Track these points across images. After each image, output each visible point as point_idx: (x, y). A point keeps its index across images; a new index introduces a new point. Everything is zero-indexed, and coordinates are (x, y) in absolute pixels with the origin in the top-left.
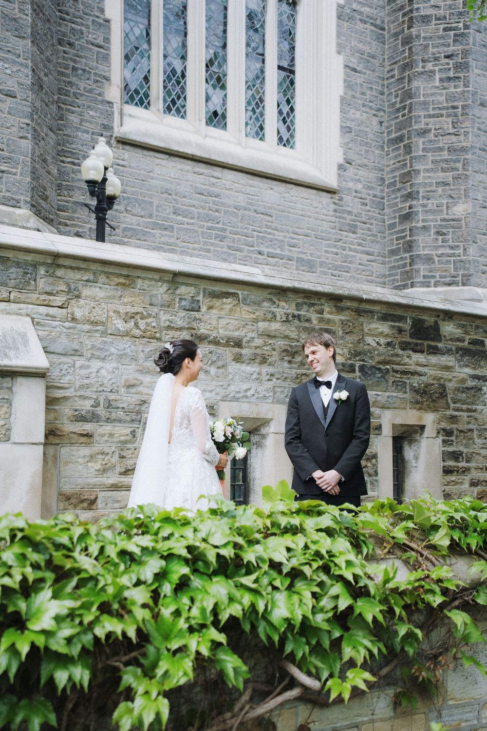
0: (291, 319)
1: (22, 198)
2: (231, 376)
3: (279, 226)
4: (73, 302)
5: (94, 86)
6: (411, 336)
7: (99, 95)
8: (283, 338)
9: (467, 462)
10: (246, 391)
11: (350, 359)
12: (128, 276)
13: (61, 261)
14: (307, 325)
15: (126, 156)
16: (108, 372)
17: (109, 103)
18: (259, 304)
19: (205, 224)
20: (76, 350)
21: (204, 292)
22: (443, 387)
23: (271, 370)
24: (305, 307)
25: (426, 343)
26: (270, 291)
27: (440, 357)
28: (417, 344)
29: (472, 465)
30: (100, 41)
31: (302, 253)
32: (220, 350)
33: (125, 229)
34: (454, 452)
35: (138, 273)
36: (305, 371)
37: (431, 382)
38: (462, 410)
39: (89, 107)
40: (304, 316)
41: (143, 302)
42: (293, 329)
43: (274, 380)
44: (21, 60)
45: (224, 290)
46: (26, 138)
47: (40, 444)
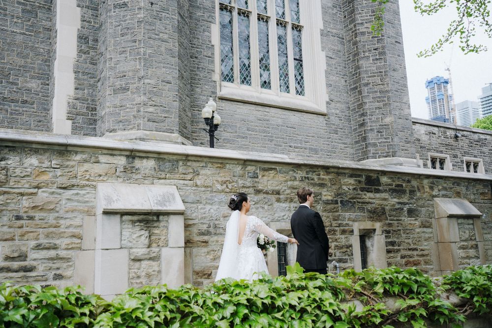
0: (304, 179)
1: (175, 128)
2: (275, 210)
3: (299, 133)
4: (196, 177)
5: (207, 75)
6: (366, 184)
7: (210, 78)
9: (399, 246)
10: (283, 216)
11: (335, 197)
12: (222, 163)
13: (190, 158)
14: (312, 182)
15: (223, 105)
16: (214, 210)
17: (214, 81)
18: (288, 173)
19: (263, 134)
20: (198, 201)
21: (260, 169)
22: (384, 209)
23: (295, 205)
24: (311, 173)
25: (373, 187)
26: (293, 166)
27: (381, 194)
28: (368, 188)
29: (401, 247)
30: (210, 55)
31: (311, 145)
32: (269, 196)
33: (224, 139)
34: (391, 242)
35: (227, 161)
37: (377, 207)
38: (394, 220)
39: (205, 84)
40: (311, 178)
41: (230, 175)
42: (306, 184)
44: (173, 67)
45: (270, 167)
46: (176, 101)
47: (182, 247)
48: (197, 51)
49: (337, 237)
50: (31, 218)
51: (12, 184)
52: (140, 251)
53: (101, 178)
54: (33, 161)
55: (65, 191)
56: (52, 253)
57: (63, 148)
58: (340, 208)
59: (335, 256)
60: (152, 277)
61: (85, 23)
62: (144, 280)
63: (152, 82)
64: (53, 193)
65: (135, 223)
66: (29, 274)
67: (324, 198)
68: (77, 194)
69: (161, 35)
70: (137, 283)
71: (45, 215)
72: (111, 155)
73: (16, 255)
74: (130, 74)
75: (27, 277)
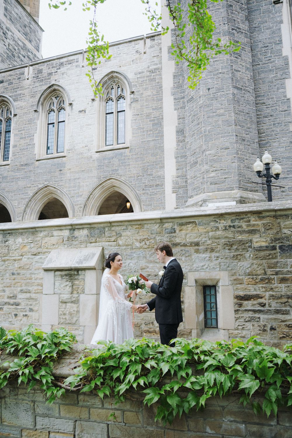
0: (228, 228)
1: (235, 186)
2: (193, 260)
4: (119, 238)
7: (287, 130)
8: (224, 238)
10: (203, 266)
11: (272, 243)
12: (141, 224)
13: (113, 224)
14: (240, 229)
16: (133, 264)
18: (208, 224)
21: (177, 224)
23: (217, 254)
24: (237, 221)
26: (213, 217)
30: (286, 108)
32: (187, 248)
35: (145, 222)
36: (239, 253)
39: (283, 137)
40: (237, 225)
41: (148, 233)
42: (230, 233)
43: (220, 259)
45: (188, 221)
46: (234, 162)
47: (95, 294)
48: (272, 109)
49: (273, 286)
50: (18, 274)
51: (11, 254)
52: (66, 296)
53: (54, 246)
54: (19, 240)
55: (36, 256)
56: (28, 295)
57: (34, 230)
58: (279, 254)
59: (270, 306)
60: (73, 315)
61: (180, 120)
62: (67, 317)
63: (212, 152)
64: (28, 258)
65: (63, 276)
66: (18, 307)
67: (256, 245)
68: (41, 258)
69: (218, 111)
70: (63, 318)
71: (25, 272)
72: (61, 230)
73: (12, 295)
74: (198, 150)
75: (17, 309)
